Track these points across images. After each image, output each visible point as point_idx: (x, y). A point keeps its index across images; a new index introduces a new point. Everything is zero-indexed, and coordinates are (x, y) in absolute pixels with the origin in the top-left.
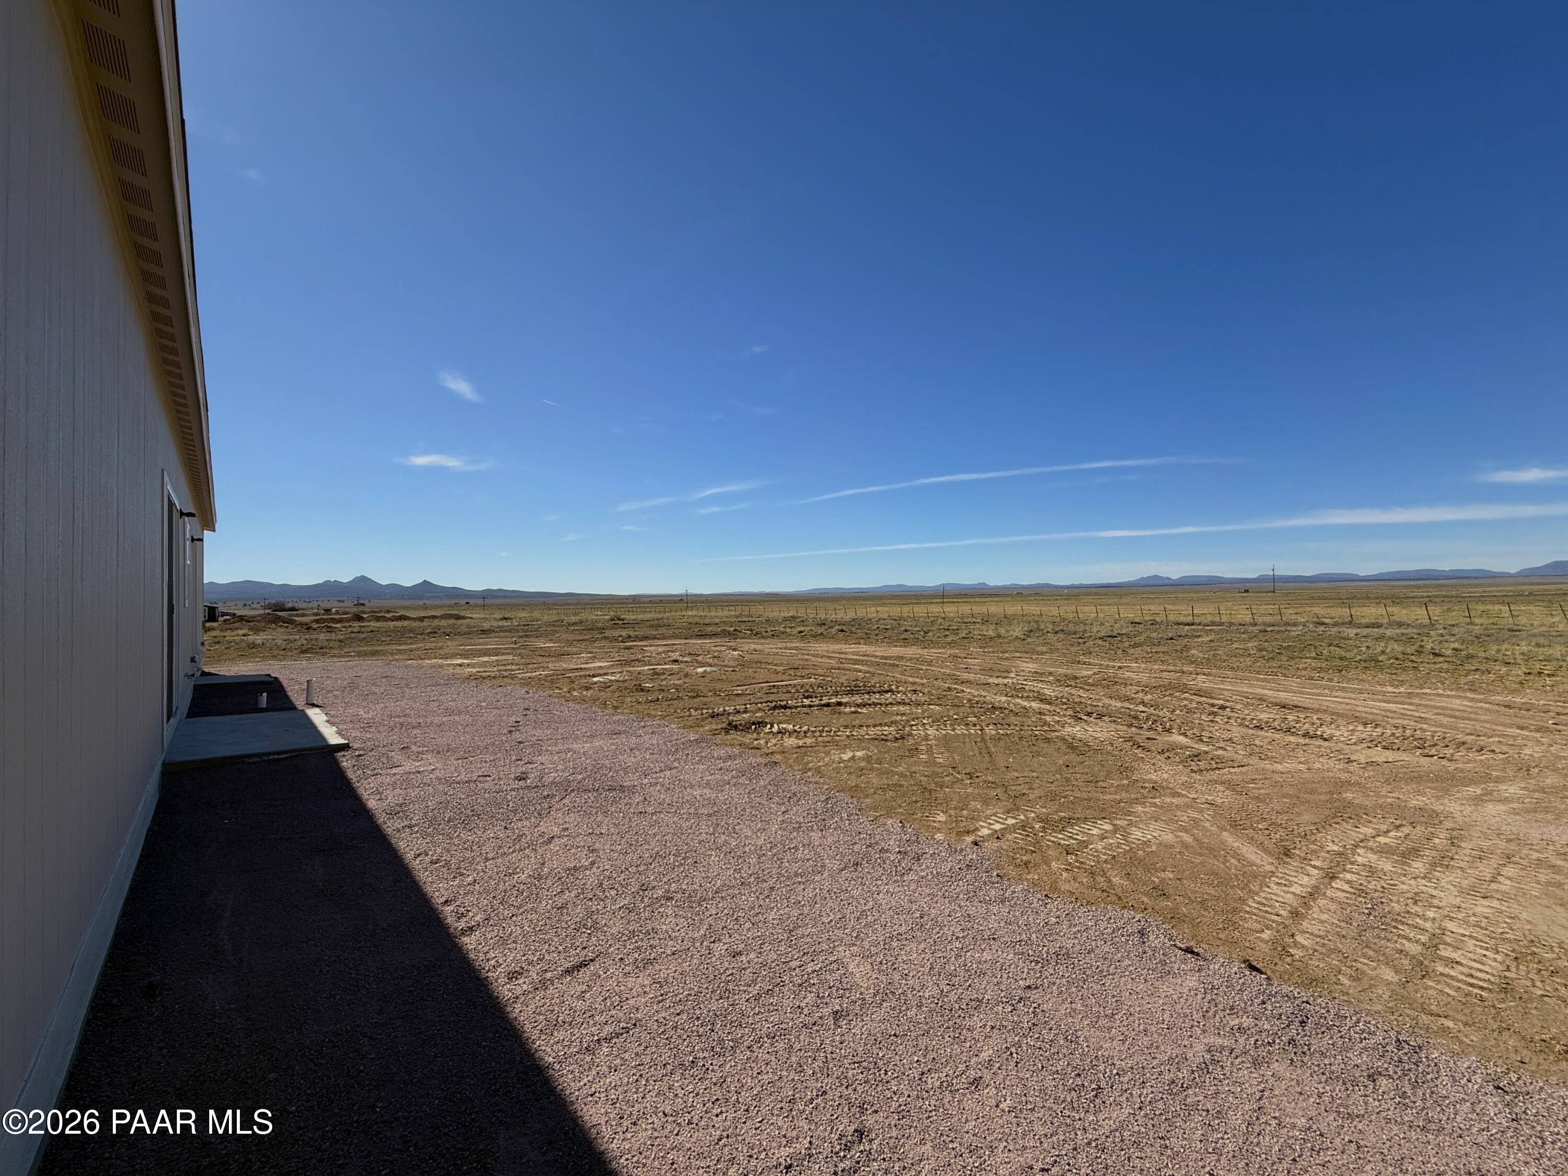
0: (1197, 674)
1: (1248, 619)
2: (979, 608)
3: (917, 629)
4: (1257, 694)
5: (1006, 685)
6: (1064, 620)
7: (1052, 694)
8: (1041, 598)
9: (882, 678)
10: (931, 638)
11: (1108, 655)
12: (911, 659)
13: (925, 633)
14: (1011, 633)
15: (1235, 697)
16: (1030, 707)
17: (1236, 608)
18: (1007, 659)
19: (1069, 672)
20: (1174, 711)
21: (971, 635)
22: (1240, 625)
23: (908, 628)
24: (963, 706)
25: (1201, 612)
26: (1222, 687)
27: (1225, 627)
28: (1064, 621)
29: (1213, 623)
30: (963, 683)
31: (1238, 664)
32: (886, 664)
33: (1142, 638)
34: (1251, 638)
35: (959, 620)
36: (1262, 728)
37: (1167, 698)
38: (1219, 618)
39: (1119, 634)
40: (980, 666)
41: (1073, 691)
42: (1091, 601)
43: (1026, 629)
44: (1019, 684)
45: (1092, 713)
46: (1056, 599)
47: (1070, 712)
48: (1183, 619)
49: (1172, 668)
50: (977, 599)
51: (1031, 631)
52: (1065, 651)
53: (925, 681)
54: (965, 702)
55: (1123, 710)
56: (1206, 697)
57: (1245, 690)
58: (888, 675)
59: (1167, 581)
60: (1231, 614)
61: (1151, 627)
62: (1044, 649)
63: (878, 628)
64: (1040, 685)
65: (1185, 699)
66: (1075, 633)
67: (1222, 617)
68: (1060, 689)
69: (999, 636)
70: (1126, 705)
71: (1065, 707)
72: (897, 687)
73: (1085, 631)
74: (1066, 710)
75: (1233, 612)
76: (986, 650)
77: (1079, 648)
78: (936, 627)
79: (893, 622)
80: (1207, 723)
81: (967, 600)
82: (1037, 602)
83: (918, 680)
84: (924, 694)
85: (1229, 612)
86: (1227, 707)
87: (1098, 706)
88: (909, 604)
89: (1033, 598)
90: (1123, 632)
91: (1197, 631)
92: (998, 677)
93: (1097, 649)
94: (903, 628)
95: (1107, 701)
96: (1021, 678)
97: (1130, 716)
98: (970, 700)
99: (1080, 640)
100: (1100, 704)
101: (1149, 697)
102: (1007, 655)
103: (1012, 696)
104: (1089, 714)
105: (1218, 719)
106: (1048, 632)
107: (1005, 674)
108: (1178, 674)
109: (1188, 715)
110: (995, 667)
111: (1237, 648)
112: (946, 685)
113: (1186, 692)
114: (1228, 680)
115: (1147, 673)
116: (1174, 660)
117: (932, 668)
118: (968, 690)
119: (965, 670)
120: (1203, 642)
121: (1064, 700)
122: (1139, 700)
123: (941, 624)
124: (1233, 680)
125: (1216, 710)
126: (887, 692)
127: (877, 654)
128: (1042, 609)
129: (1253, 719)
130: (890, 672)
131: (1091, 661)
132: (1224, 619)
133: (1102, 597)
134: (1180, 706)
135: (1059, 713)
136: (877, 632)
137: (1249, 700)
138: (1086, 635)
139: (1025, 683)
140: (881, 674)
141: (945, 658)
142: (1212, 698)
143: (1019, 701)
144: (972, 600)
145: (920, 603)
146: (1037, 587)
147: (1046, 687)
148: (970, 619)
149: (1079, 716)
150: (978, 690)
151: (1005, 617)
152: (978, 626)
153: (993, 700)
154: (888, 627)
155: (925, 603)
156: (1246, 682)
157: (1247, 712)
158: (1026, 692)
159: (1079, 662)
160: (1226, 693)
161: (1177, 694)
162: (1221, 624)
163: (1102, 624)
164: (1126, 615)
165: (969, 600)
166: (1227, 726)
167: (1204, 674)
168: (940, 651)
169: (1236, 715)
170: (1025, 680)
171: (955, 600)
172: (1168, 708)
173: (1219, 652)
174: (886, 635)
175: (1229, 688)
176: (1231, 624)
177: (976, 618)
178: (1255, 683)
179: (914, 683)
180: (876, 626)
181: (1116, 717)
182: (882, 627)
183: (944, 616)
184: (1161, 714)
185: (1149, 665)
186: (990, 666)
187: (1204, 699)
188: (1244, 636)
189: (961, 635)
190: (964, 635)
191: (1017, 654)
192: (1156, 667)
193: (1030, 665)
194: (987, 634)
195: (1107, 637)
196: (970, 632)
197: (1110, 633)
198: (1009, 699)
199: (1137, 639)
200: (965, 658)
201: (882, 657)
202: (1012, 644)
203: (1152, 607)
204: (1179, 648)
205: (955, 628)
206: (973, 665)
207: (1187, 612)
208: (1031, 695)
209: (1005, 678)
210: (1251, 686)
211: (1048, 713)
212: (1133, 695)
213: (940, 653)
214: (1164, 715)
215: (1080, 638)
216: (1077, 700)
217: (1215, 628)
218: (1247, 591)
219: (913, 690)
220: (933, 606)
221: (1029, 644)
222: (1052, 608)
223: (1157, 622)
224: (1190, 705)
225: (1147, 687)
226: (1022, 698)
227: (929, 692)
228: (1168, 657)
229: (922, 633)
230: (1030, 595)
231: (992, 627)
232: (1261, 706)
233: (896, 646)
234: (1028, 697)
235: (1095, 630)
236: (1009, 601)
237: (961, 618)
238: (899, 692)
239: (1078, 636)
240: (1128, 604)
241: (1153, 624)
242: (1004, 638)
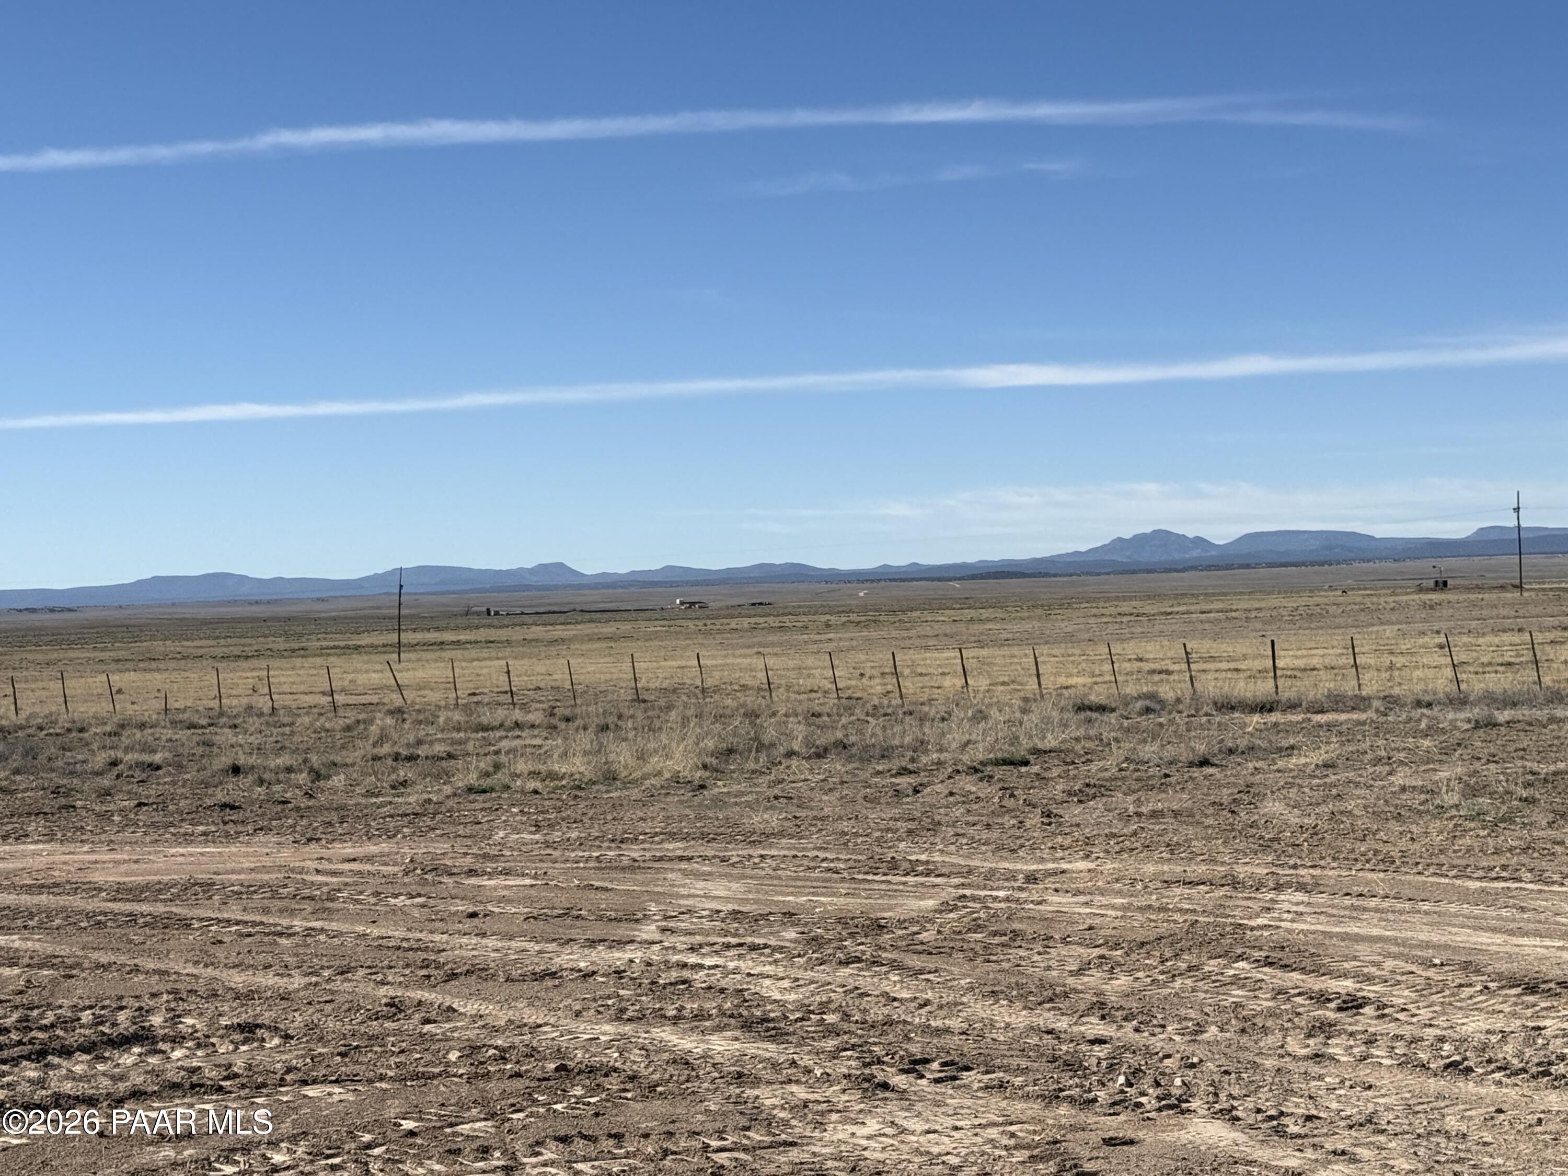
0: (1278, 888)
1: (1442, 683)
2: (540, 668)
3: (284, 760)
4: (1456, 949)
5: (619, 973)
6: (849, 703)
7: (792, 997)
8: (772, 621)
9: (110, 985)
10: (340, 799)
11: (995, 835)
12: (247, 891)
13: (317, 776)
14: (655, 762)
15: (1389, 964)
16: (705, 1057)
17: (1405, 646)
18: (634, 867)
19: (855, 904)
20: (1200, 1029)
21: (501, 777)
22: (1419, 704)
23: (242, 760)
24: (445, 1074)
25: (1301, 663)
26: (1353, 928)
27: (1371, 714)
28: (849, 710)
29: (1337, 702)
30: (453, 976)
31: (1403, 844)
32: (132, 918)
33: (1109, 764)
34: (1446, 752)
35: (457, 716)
36: (1469, 1070)
37: (1178, 983)
38: (1354, 683)
39: (1037, 752)
40: (529, 901)
41: (867, 980)
42: (948, 629)
43: (710, 744)
44: (668, 965)
45: (926, 1061)
46: (828, 625)
47: (848, 1064)
48: (1244, 689)
49: (1200, 870)
50: (537, 631)
51: (730, 751)
52: (845, 826)
53: (297, 981)
54: (453, 1056)
55: (1034, 1040)
56: (1303, 970)
57: (1423, 936)
58: (136, 970)
59: (1195, 553)
60: (1391, 667)
61: (1145, 722)
62: (773, 820)
63: (114, 763)
64: (746, 965)
65: (1236, 981)
66: (885, 755)
67: (1366, 677)
68: (820, 973)
69: (611, 777)
70: (1046, 1018)
71: (830, 1044)
72: (174, 1018)
73: (921, 746)
74: (834, 1055)
75: (1400, 661)
76: (556, 836)
77: (895, 812)
78: (365, 748)
79: (183, 735)
80: (1303, 1066)
81: (493, 634)
82: (760, 637)
83: (268, 980)
84: (287, 1037)
85: (1386, 660)
86: (1365, 1002)
87: (948, 1031)
88: (258, 655)
89: (745, 623)
90: (1051, 742)
91: (1290, 728)
92: (592, 943)
93: (959, 811)
94: (225, 761)
95: (980, 1009)
96: (680, 941)
97: (1054, 1059)
98: (473, 1049)
99: (904, 782)
100: (955, 1024)
101: (1123, 981)
102: (634, 852)
103: (640, 1018)
104: (915, 1066)
105: (1336, 1048)
106: (790, 754)
107: (622, 931)
108: (1221, 892)
109: (1244, 1040)
110: (587, 903)
111: (1403, 789)
112: (383, 991)
113: (1240, 958)
114: (1373, 903)
115: (1120, 893)
116: (1208, 839)
117: (334, 926)
118: (471, 1007)
119: (468, 924)
120: (1302, 769)
121: (831, 1018)
122: (1090, 997)
123: (383, 738)
124: (1386, 904)
125: (1331, 1015)
126: (124, 1042)
127: (98, 877)
128: (771, 662)
129: (1442, 1040)
130: (149, 953)
131: (937, 857)
132: (1372, 685)
133: (985, 613)
134: (1220, 1009)
135: (808, 1071)
136: (106, 782)
137: (1431, 973)
138: (924, 759)
139: (693, 959)
140: (106, 967)
141: (390, 879)
142: (1318, 971)
143: (666, 1035)
144: (517, 634)
145: (303, 652)
146: (758, 581)
147: (769, 969)
148: (501, 713)
149: (880, 1077)
150: (506, 1002)
151: (639, 700)
152: (529, 739)
153: (564, 1042)
154: (157, 758)
155: (323, 652)
156: (1426, 906)
157: (1425, 1014)
158: (693, 997)
159: (893, 865)
160: (1362, 949)
161: (1212, 966)
162: (1360, 703)
163: (981, 716)
164: (1062, 680)
165: (503, 634)
166: (1364, 1073)
167: (1302, 887)
168: (372, 849)
169: (1392, 1028)
170: (692, 949)
171: (449, 636)
172: (1183, 1019)
173: (1350, 805)
174: (150, 792)
175: (1375, 932)
176: (1392, 702)
177: (524, 707)
178: (1453, 908)
179: (247, 996)
180: (100, 759)
181: (1006, 1069)
182: (130, 757)
183: (398, 701)
184: (1157, 1043)
185: (1130, 865)
186: (562, 900)
187: (1296, 976)
188: (1427, 743)
189: (460, 782)
190: (472, 779)
191: (674, 847)
192: (1150, 869)
193: (719, 888)
194: (562, 768)
195: (998, 763)
196: (497, 767)
197: (1005, 751)
198: (628, 1029)
199: (1094, 767)
200: (471, 873)
201: (122, 892)
202: (652, 811)
203: (1151, 649)
204: (1225, 795)
205: (440, 749)
206: (503, 900)
207: (1257, 664)
208: (711, 1006)
209: (621, 943)
210: (1440, 920)
211: (767, 1075)
212: (1071, 981)
213: (369, 859)
214: (1168, 1048)
215: (904, 771)
216: (878, 1012)
217: (1343, 717)
218: (1441, 585)
219: (241, 1028)
220: (357, 661)
221: (719, 802)
222: (810, 661)
223: (1161, 702)
224: (1252, 1005)
225: (1117, 946)
226: (676, 1020)
227: (311, 1027)
228: (1191, 831)
229: (302, 778)
230: (734, 611)
231: (586, 740)
232: (1468, 991)
233: (188, 839)
234: (699, 1016)
235: (955, 738)
236: (655, 636)
237: (467, 709)
238: (177, 1040)
239: (896, 764)
240: (1070, 638)
241: (1148, 710)
242: (628, 783)
